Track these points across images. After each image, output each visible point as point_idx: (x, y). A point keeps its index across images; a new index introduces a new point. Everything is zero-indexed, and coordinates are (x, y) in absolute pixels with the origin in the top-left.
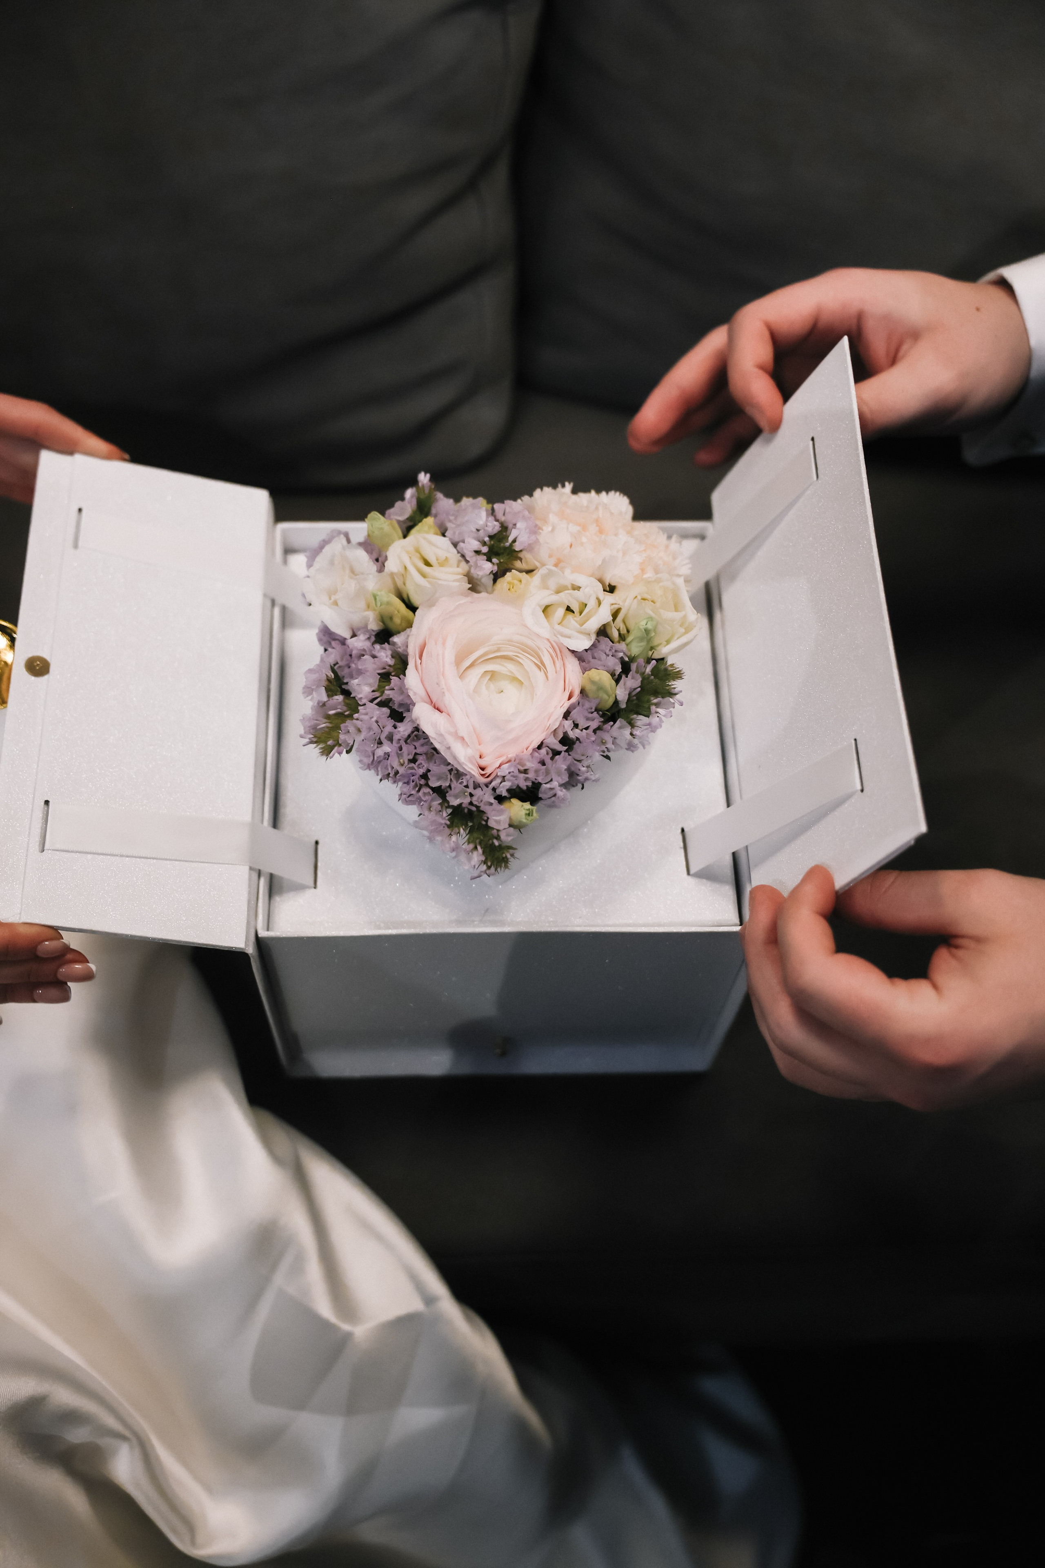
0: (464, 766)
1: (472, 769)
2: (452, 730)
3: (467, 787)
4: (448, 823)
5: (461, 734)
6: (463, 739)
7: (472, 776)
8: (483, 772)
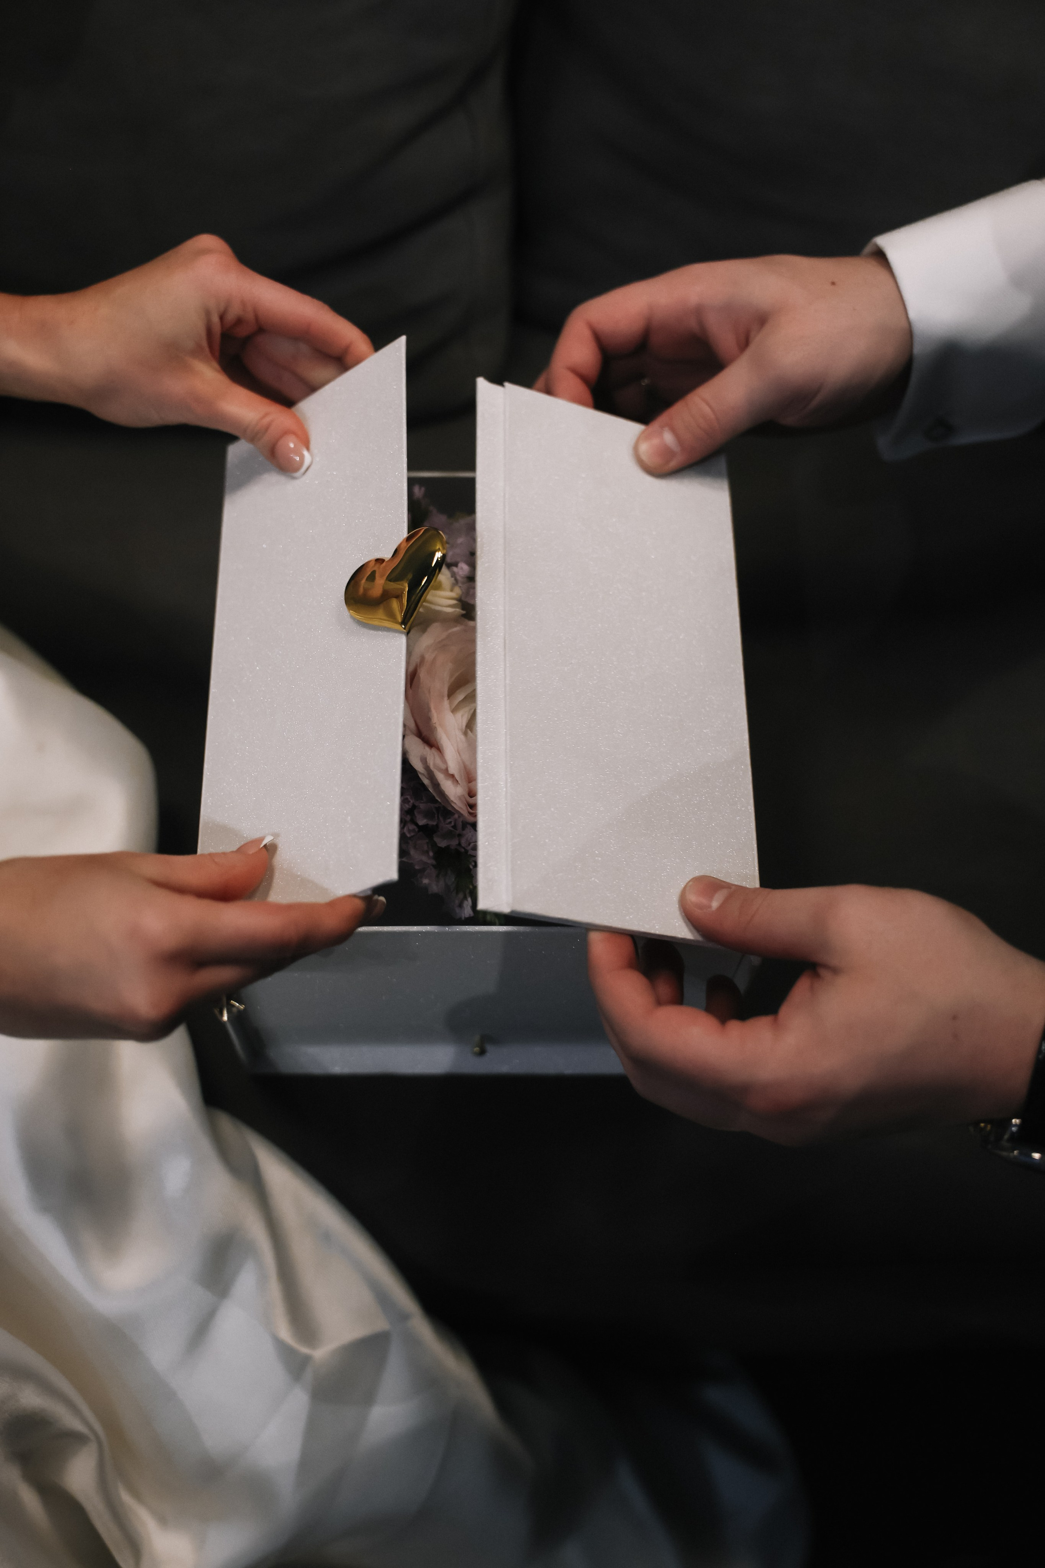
0: (453, 805)
1: (461, 808)
2: (443, 767)
3: (455, 827)
4: (434, 862)
5: (451, 771)
6: (453, 776)
7: (460, 815)
8: (471, 811)
